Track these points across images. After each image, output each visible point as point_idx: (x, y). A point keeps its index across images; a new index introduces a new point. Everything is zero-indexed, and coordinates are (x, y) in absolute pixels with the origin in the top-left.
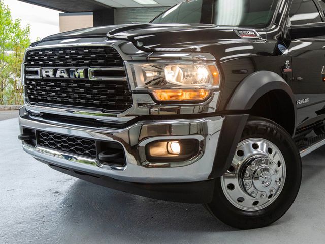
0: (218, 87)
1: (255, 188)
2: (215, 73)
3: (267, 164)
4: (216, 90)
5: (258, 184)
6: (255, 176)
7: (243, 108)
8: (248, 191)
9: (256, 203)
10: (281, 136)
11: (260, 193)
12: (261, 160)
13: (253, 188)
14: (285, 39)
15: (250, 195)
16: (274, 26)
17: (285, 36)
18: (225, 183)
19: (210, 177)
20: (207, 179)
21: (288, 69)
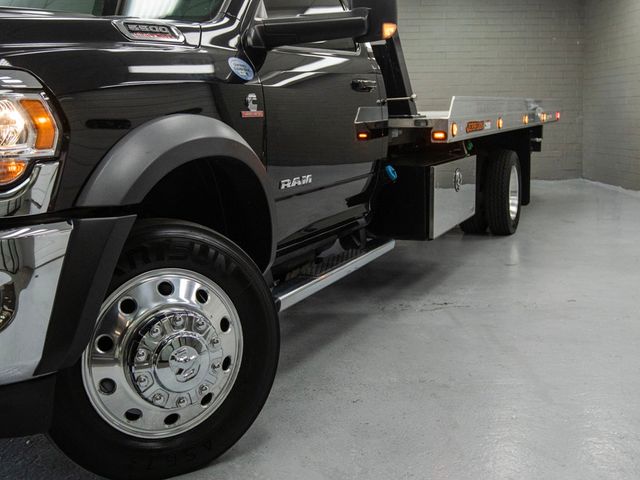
0: (51, 152)
1: (162, 386)
2: (42, 120)
3: (189, 329)
4: (46, 160)
5: (167, 375)
6: (160, 359)
7: (115, 201)
8: (146, 394)
9: (172, 419)
10: (228, 261)
11: (174, 397)
12: (175, 320)
13: (156, 387)
14: (250, 47)
15: (151, 403)
16: (226, 20)
17: (249, 40)
18: (92, 377)
19: (38, 370)
20: (30, 377)
21: (253, 111)
